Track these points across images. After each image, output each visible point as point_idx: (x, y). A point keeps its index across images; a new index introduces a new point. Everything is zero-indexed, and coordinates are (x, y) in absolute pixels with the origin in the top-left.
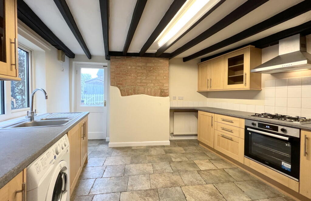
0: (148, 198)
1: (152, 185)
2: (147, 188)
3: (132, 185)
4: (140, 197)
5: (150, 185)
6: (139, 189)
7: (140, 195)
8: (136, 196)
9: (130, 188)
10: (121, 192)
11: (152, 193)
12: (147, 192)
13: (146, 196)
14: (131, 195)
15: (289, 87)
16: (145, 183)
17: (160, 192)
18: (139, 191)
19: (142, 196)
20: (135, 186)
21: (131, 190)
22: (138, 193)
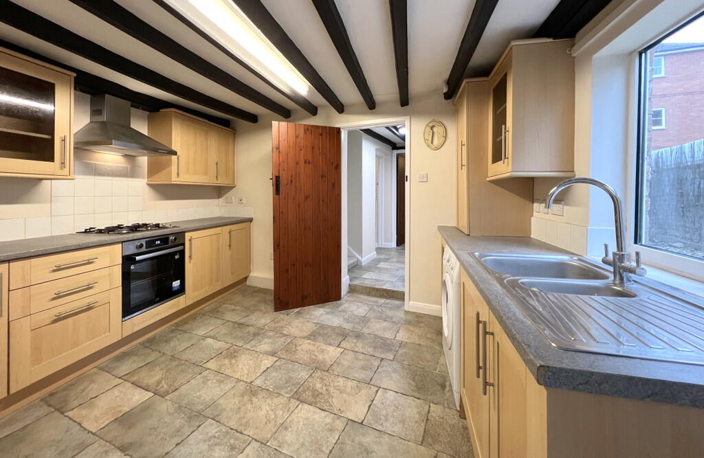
0: (320, 390)
1: (292, 409)
2: (306, 407)
3: (331, 430)
4: (332, 397)
5: (296, 411)
6: (323, 414)
7: (330, 400)
8: (336, 402)
9: (340, 425)
10: (362, 423)
11: (307, 395)
12: (313, 400)
13: (321, 394)
14: (344, 408)
15: (97, 177)
16: (299, 422)
17: (291, 390)
18: (325, 407)
19: (327, 397)
20: (326, 424)
21: (339, 417)
22: (331, 406)
